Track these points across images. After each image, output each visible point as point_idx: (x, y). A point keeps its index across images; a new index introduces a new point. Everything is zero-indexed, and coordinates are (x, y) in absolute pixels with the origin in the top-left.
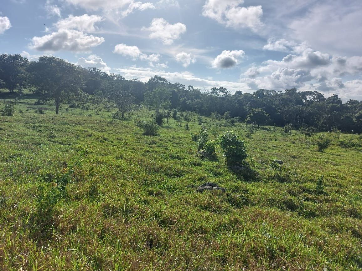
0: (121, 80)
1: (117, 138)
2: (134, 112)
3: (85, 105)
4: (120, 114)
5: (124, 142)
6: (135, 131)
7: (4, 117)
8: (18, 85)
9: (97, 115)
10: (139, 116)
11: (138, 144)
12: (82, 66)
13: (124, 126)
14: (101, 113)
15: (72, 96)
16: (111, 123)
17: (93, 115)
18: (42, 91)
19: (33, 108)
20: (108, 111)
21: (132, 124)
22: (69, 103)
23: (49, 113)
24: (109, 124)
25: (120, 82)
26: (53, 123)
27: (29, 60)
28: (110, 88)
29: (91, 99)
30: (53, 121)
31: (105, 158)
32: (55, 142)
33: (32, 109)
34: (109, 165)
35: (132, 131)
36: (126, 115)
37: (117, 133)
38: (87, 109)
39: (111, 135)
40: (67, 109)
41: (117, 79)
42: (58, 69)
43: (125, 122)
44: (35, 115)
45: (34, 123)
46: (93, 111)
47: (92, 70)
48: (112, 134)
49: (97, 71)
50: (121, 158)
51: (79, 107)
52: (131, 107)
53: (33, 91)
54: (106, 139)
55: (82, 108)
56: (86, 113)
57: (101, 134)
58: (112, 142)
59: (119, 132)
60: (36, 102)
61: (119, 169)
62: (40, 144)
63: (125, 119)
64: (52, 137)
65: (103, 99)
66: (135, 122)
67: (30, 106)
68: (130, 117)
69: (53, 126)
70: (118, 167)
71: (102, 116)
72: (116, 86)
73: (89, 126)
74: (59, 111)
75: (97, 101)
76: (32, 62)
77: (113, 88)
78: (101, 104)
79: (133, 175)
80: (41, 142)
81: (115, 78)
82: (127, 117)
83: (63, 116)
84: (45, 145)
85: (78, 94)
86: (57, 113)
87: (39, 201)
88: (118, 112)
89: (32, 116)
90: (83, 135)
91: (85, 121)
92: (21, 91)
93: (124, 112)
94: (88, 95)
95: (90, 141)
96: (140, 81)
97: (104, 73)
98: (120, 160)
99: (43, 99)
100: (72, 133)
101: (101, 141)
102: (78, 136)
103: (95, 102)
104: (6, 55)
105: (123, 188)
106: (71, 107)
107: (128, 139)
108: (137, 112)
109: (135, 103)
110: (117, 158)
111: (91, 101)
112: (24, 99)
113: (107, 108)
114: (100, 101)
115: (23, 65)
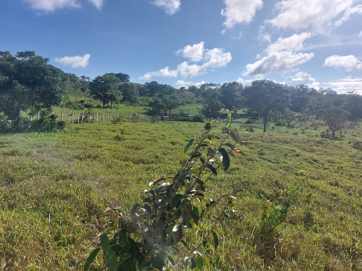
0: (332, 95)
1: (329, 161)
2: (348, 130)
3: (291, 123)
4: (330, 133)
5: (338, 165)
6: (351, 154)
7: (224, 134)
8: (234, 107)
9: (303, 133)
10: (354, 136)
11: (357, 170)
12: (289, 85)
13: (336, 146)
14: (308, 131)
15: (279, 114)
16: (320, 142)
17: (299, 133)
18: (253, 111)
19: (245, 127)
20: (315, 129)
21: (345, 144)
22: (275, 122)
23: (258, 131)
24: (317, 144)
25: (330, 97)
26: (262, 140)
27: (243, 85)
28: (319, 104)
29: (297, 117)
30: (262, 139)
31: (317, 183)
32: (265, 159)
33: (243, 127)
34: (323, 192)
35: (348, 154)
36: (337, 134)
37: (328, 155)
38: (293, 127)
39: (320, 156)
40: (273, 127)
41: (327, 94)
42: (267, 90)
43: (337, 142)
44: (247, 132)
45: (246, 141)
46: (299, 129)
47: (299, 87)
48: (322, 155)
49: (304, 87)
50: (336, 184)
51: (285, 125)
52: (345, 125)
53: (246, 112)
54: (315, 161)
55: (288, 126)
56: (291, 131)
57: (310, 155)
58: (323, 165)
59: (330, 154)
60: (247, 121)
61: (335, 198)
62: (253, 160)
63: (336, 139)
64: (262, 154)
65: (310, 116)
66: (350, 143)
67: (242, 125)
68: (342, 136)
69: (262, 144)
70: (334, 195)
71: (309, 134)
72: (326, 102)
73: (296, 145)
74: (266, 129)
75: (304, 119)
76: (246, 86)
77: (322, 104)
78: (308, 122)
79: (355, 209)
80: (253, 158)
81: (325, 93)
82: (339, 136)
83: (271, 134)
84: (257, 161)
85: (285, 113)
86: (265, 131)
87: (263, 219)
88: (328, 131)
89: (244, 134)
90: (290, 154)
91: (291, 139)
92: (236, 112)
93: (335, 130)
94: (295, 113)
95: (298, 161)
96: (357, 94)
97: (312, 89)
98: (336, 187)
99: (253, 118)
100: (280, 152)
101: (311, 162)
102: (286, 155)
103: (301, 120)
104: (226, 83)
105: (344, 222)
106: (277, 125)
107: (342, 163)
108: (351, 130)
109: (349, 120)
110: (331, 184)
111: (297, 118)
112: (237, 118)
113: (315, 126)
114: (307, 118)
115: (239, 90)
